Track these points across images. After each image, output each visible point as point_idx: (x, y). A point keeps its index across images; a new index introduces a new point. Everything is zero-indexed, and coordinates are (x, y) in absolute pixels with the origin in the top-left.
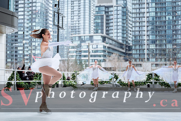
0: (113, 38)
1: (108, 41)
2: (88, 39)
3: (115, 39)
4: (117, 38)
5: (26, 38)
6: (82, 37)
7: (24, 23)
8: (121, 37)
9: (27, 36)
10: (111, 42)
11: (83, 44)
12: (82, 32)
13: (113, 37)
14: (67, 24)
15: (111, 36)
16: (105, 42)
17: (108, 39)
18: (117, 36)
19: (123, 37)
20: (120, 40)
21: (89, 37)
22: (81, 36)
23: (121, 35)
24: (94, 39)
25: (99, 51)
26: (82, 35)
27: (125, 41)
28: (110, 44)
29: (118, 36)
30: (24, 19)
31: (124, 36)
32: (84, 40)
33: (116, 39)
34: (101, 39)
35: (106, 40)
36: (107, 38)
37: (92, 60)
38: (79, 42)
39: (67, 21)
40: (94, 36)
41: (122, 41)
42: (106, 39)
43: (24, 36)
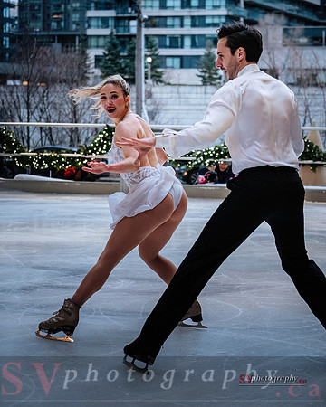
37: (183, 37)
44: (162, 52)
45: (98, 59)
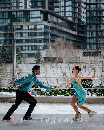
0: (59, 14)
1: (52, 19)
2: (23, 17)
3: (62, 15)
4: (65, 14)
6: (13, 13)
8: (71, 13)
10: (55, 19)
11: (14, 24)
13: (58, 12)
15: (56, 11)
16: (47, 20)
17: (52, 16)
18: (65, 12)
19: (73, 13)
20: (70, 17)
21: (23, 13)
22: (11, 12)
23: (71, 10)
24: (31, 16)
25: (38, 34)
27: (76, 18)
28: (55, 23)
29: (67, 10)
31: (75, 12)
32: (15, 17)
33: (64, 16)
34: (42, 16)
35: (49, 18)
36: (51, 14)
37: (29, 46)
38: (9, 21)
40: (31, 12)
41: (72, 18)
42: (49, 15)
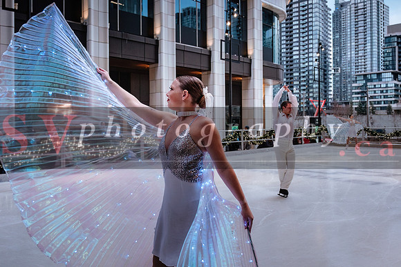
2: (376, 78)
5: (302, 79)
6: (368, 76)
7: (299, 63)
9: (304, 77)
11: (368, 84)
12: (369, 68)
14: (351, 60)
16: (397, 79)
21: (376, 75)
22: (366, 75)
24: (383, 77)
25: (389, 91)
26: (368, 72)
30: (299, 59)
32: (370, 78)
34: (392, 76)
35: (399, 77)
38: (364, 82)
39: (351, 57)
42: (399, 75)
43: (300, 78)
44: (375, 106)
45: (356, 108)
